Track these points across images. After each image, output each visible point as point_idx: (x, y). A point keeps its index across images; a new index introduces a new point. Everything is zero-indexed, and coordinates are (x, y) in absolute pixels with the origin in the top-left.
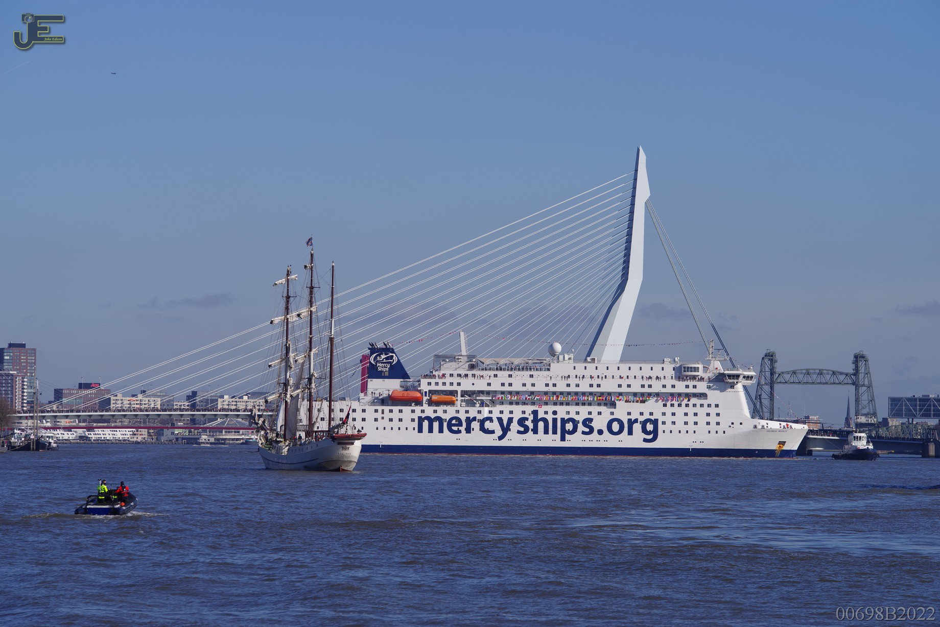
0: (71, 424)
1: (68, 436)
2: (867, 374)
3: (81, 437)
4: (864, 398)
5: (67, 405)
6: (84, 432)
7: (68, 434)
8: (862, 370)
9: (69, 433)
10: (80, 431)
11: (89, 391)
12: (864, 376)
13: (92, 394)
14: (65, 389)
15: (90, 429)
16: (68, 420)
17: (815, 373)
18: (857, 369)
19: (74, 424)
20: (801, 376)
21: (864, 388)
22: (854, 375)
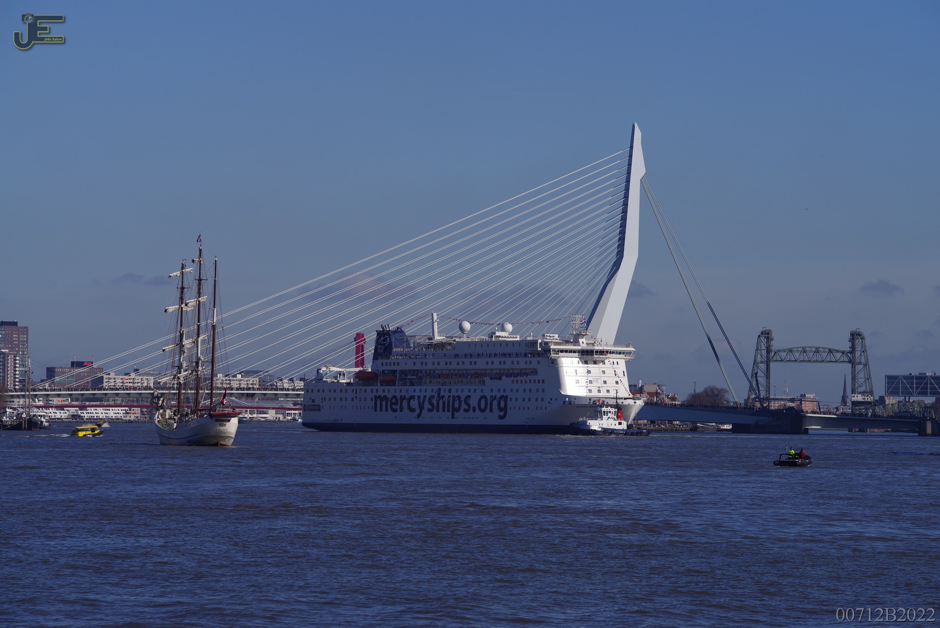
0: (63, 403)
1: (61, 415)
2: (863, 352)
3: (74, 416)
4: (861, 376)
5: (60, 383)
6: (76, 410)
7: (60, 413)
8: (858, 348)
9: (62, 412)
10: (73, 410)
11: (81, 370)
12: (861, 354)
13: (85, 372)
14: (57, 368)
15: (83, 408)
16: (60, 399)
17: (811, 351)
18: (853, 347)
19: (67, 403)
20: (797, 355)
21: (860, 367)
22: (851, 352)
